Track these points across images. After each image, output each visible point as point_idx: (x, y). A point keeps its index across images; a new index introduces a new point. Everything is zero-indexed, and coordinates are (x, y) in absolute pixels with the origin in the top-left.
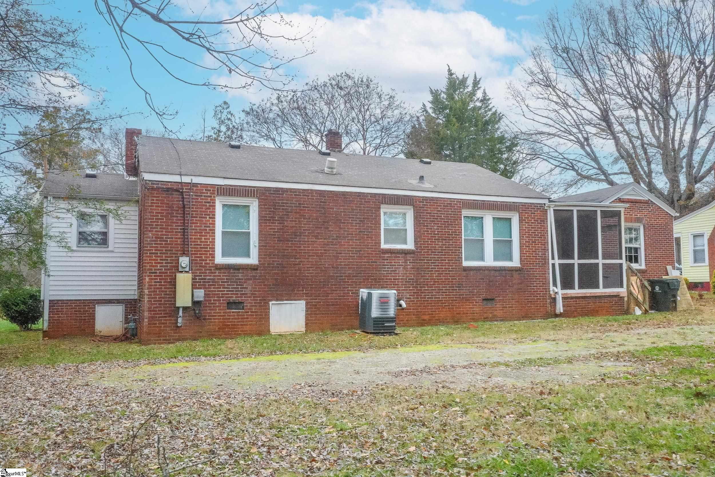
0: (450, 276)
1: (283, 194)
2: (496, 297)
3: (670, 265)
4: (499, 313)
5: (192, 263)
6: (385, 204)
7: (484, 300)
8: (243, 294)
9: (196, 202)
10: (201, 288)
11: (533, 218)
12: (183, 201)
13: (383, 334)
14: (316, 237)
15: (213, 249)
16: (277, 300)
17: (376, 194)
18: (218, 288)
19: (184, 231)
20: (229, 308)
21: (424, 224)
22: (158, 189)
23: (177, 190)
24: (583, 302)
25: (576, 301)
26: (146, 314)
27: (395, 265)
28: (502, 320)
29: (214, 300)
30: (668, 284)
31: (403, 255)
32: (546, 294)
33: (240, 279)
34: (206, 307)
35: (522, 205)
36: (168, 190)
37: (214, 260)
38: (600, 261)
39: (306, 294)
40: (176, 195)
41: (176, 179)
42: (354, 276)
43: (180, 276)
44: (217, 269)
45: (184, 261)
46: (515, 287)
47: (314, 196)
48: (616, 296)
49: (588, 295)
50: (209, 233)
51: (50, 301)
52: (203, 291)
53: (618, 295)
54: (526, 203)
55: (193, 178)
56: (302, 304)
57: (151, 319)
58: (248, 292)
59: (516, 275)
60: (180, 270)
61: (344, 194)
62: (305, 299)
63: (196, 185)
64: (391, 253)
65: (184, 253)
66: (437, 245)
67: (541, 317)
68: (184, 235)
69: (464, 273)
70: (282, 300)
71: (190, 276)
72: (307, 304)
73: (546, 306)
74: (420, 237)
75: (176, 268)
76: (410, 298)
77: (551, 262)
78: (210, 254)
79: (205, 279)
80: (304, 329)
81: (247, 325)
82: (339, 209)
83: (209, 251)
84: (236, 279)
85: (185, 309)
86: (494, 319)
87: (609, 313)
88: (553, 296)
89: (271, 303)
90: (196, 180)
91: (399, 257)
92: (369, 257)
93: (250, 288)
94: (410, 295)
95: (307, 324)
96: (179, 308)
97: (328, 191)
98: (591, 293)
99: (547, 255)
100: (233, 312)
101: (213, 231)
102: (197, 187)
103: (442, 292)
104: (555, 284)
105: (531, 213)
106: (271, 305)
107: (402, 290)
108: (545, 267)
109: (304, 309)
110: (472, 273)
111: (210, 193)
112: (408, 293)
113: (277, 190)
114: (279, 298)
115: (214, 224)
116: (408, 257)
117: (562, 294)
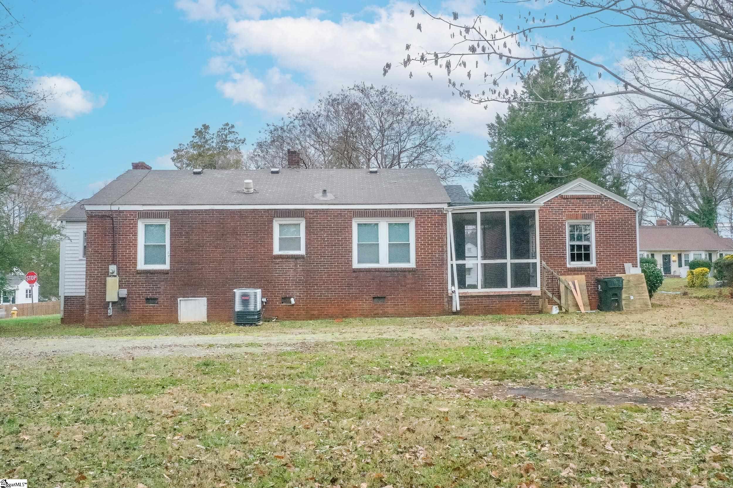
0: (339, 277)
1: (188, 215)
2: (387, 295)
3: (629, 262)
4: (390, 310)
5: (119, 270)
6: (277, 217)
7: (373, 298)
8: (158, 292)
9: (122, 224)
10: (125, 288)
11: (429, 222)
12: (113, 224)
13: (245, 325)
14: (216, 247)
15: (135, 258)
16: (184, 297)
17: (268, 210)
18: (138, 288)
19: (114, 247)
20: (147, 303)
21: (314, 232)
22: (96, 216)
23: (108, 217)
24: (486, 302)
25: (478, 300)
26: (87, 306)
27: (286, 269)
28: (394, 316)
29: (136, 297)
30: (606, 282)
31: (294, 260)
32: (443, 293)
33: (154, 281)
34: (130, 302)
35: (417, 211)
36: (103, 216)
37: (136, 267)
38: (509, 261)
39: (207, 292)
40: (109, 220)
41: (107, 208)
42: (248, 278)
43: (109, 280)
44: (138, 273)
45: (113, 268)
46: (408, 286)
47: (215, 214)
48: (527, 295)
49: (492, 294)
50: (132, 247)
51: (65, 296)
52: (126, 290)
53: (531, 294)
54: (423, 209)
55: (120, 206)
56: (204, 300)
57: (91, 310)
58: (161, 290)
59: (409, 276)
60: (110, 275)
61: (240, 211)
62: (207, 297)
63: (122, 212)
64: (283, 258)
65: (113, 263)
66: (327, 250)
67: (437, 314)
68: (114, 249)
69: (354, 275)
70: (189, 297)
71: (117, 279)
72: (208, 300)
73: (444, 305)
74: (310, 244)
75: (107, 274)
76: (300, 296)
77: (449, 263)
78: (133, 263)
79: (129, 281)
80: (206, 320)
81: (160, 316)
82: (236, 223)
83: (132, 260)
84: (153, 281)
85: (114, 303)
86: (385, 315)
87: (518, 311)
88: (450, 295)
89: (179, 299)
90: (122, 208)
91: (290, 261)
92: (262, 262)
93: (162, 287)
94: (300, 294)
95: (208, 316)
96: (109, 302)
97: (226, 210)
98: (495, 292)
99: (445, 257)
100: (150, 306)
101: (135, 246)
102: (123, 213)
103: (331, 291)
104: (453, 284)
105: (428, 218)
106: (179, 301)
107: (292, 289)
108: (442, 267)
109: (206, 304)
110: (361, 274)
111: (133, 217)
112: (298, 292)
113: (184, 212)
114: (185, 295)
115: (136, 240)
116: (298, 261)
117: (459, 293)
